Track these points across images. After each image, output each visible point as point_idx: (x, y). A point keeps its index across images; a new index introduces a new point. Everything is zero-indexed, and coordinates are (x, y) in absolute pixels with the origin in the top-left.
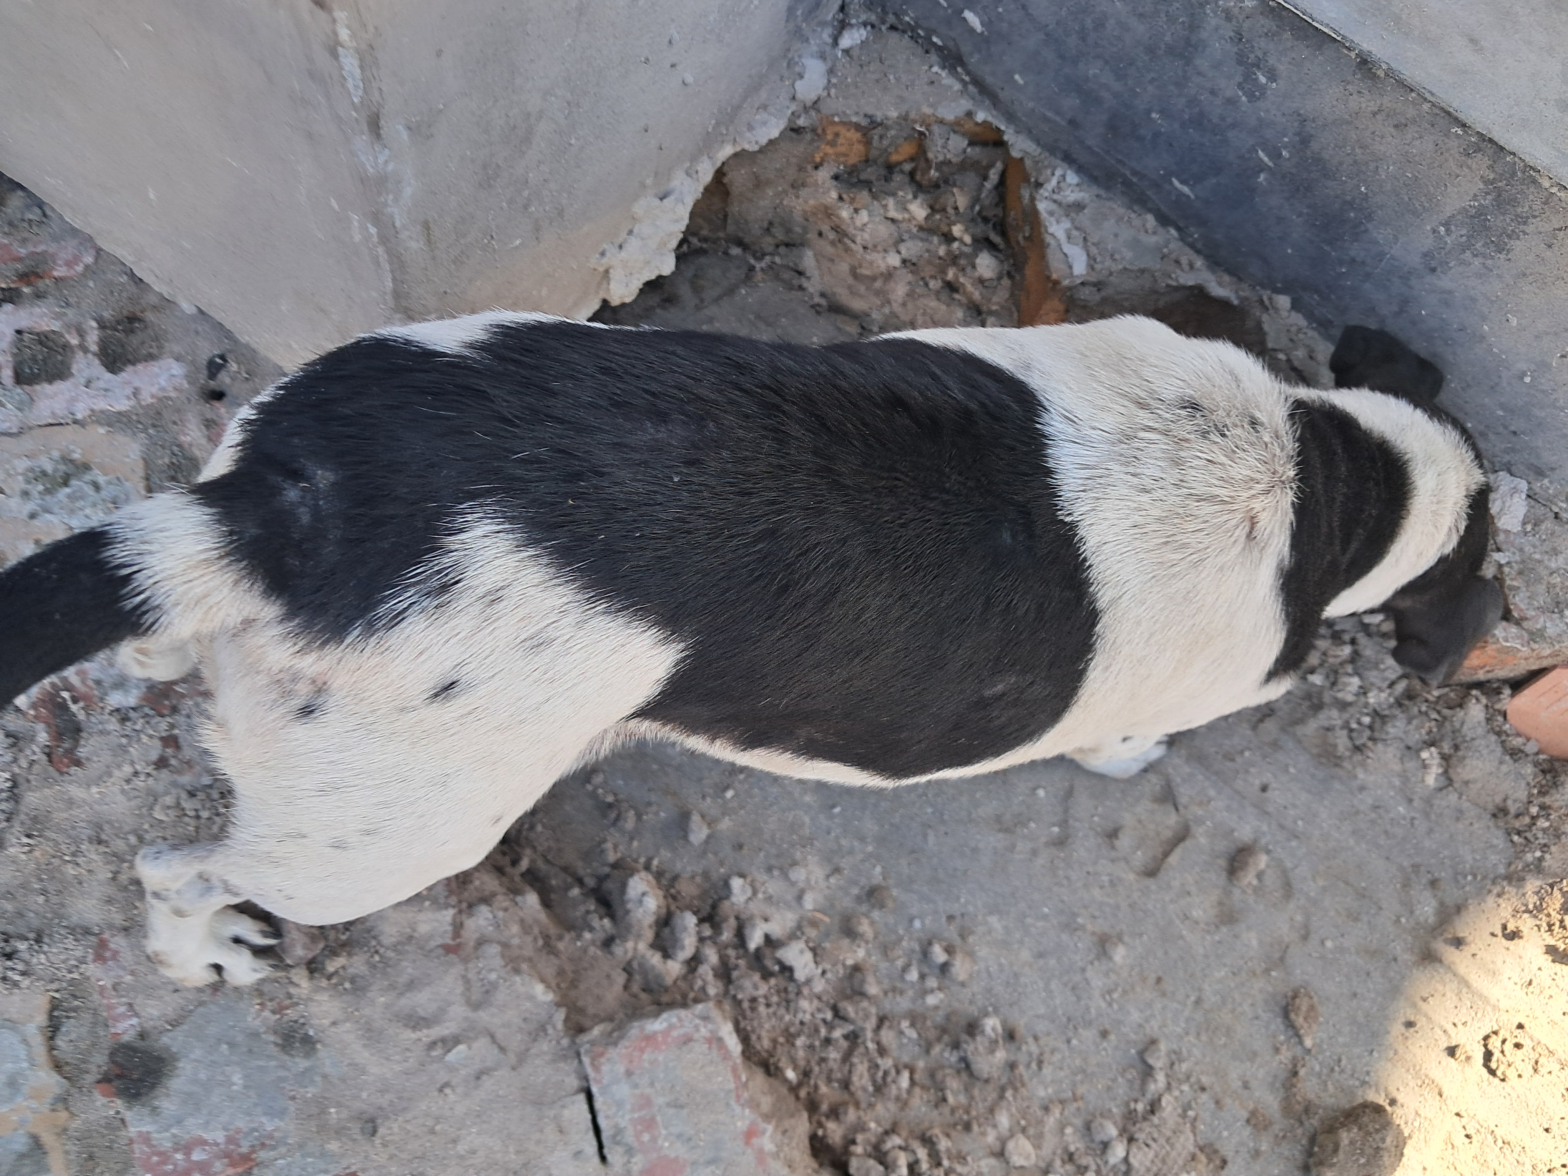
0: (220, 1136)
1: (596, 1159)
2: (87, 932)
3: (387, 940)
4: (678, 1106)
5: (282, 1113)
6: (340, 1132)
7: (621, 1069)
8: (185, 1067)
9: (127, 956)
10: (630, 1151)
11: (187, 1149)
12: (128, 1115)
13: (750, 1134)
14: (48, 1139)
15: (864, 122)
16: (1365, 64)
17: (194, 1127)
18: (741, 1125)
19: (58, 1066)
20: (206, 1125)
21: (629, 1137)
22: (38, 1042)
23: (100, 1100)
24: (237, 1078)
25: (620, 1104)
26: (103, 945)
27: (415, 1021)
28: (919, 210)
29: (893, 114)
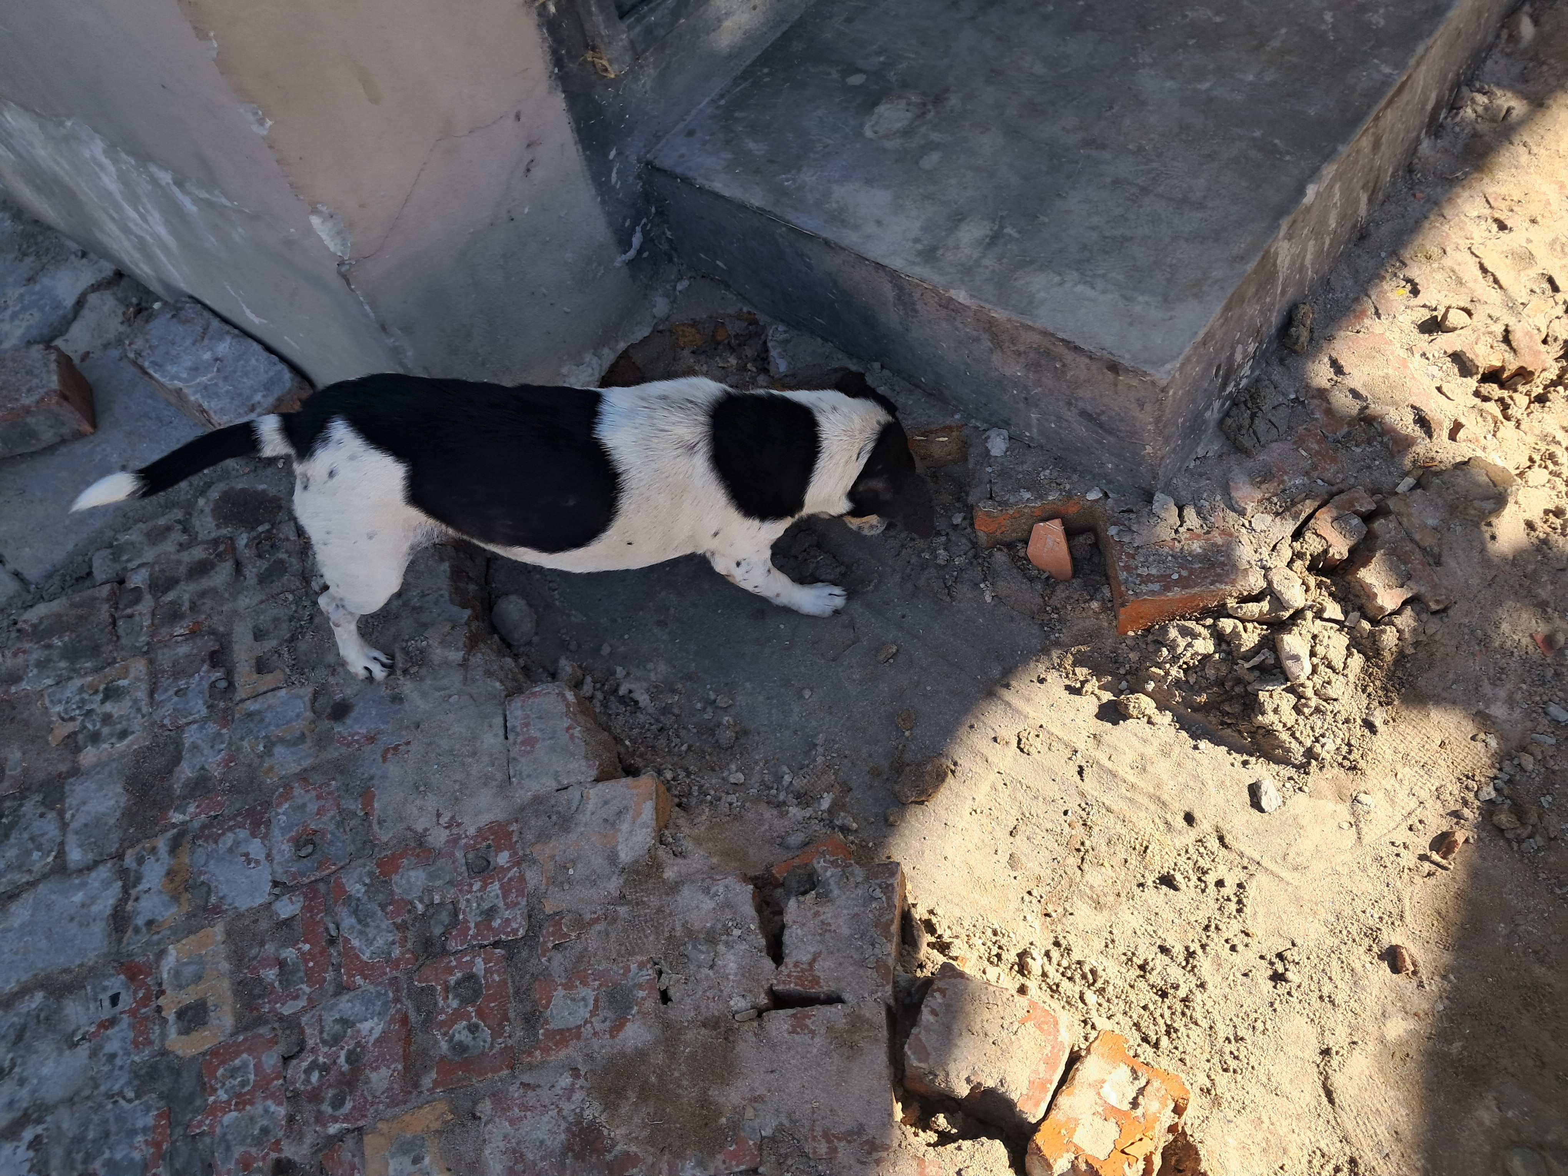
0: (365, 731)
1: (503, 737)
2: (330, 666)
3: (436, 663)
4: (540, 718)
5: (387, 723)
6: (407, 727)
7: (519, 705)
8: (357, 709)
9: (342, 673)
10: (517, 734)
11: (353, 736)
12: (335, 725)
13: (568, 729)
14: (307, 733)
15: (690, 322)
16: (826, 242)
17: (356, 728)
18: (566, 725)
19: (314, 712)
20: (360, 728)
21: (518, 729)
22: (308, 704)
23: (326, 721)
24: (374, 712)
25: (516, 718)
26: (334, 670)
27: (440, 689)
28: (733, 361)
29: (705, 316)
